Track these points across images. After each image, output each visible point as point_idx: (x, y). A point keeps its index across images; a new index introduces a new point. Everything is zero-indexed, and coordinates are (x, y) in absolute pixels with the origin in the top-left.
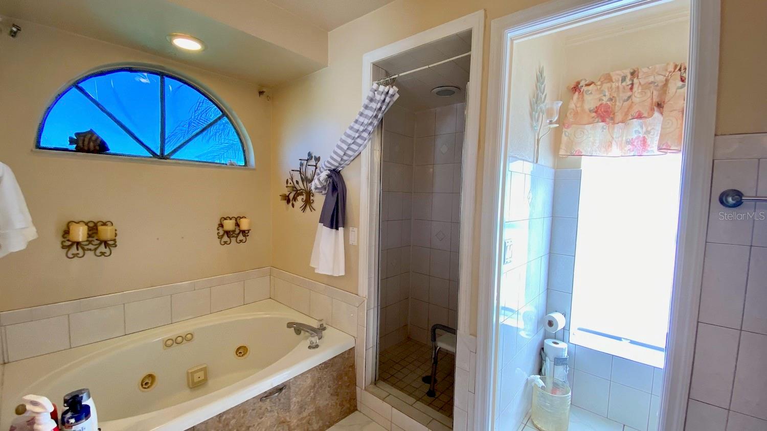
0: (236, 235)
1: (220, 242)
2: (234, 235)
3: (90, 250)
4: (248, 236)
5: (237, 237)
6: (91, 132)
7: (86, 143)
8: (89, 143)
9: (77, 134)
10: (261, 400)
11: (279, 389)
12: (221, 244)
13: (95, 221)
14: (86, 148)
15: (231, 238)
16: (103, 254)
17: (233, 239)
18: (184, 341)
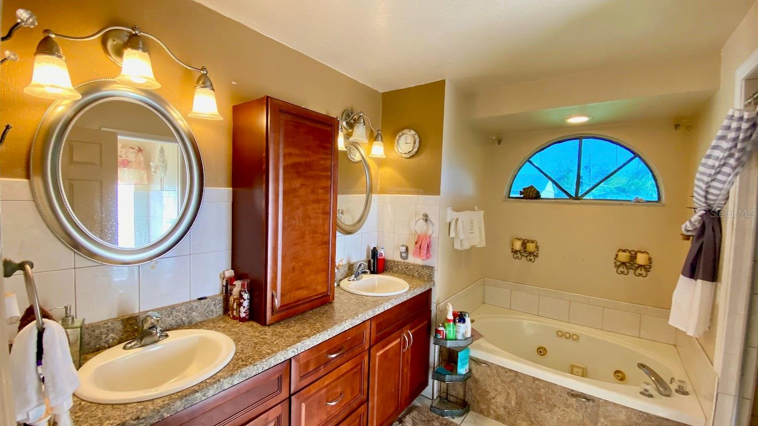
0: (634, 268)
1: (617, 271)
2: (632, 267)
3: (524, 256)
4: (649, 271)
5: (636, 270)
6: (532, 187)
7: (528, 193)
8: (530, 193)
9: (524, 189)
10: (568, 393)
11: (588, 398)
12: (617, 273)
13: (528, 240)
14: (528, 197)
15: (630, 270)
16: (531, 260)
17: (631, 271)
18: (571, 339)
